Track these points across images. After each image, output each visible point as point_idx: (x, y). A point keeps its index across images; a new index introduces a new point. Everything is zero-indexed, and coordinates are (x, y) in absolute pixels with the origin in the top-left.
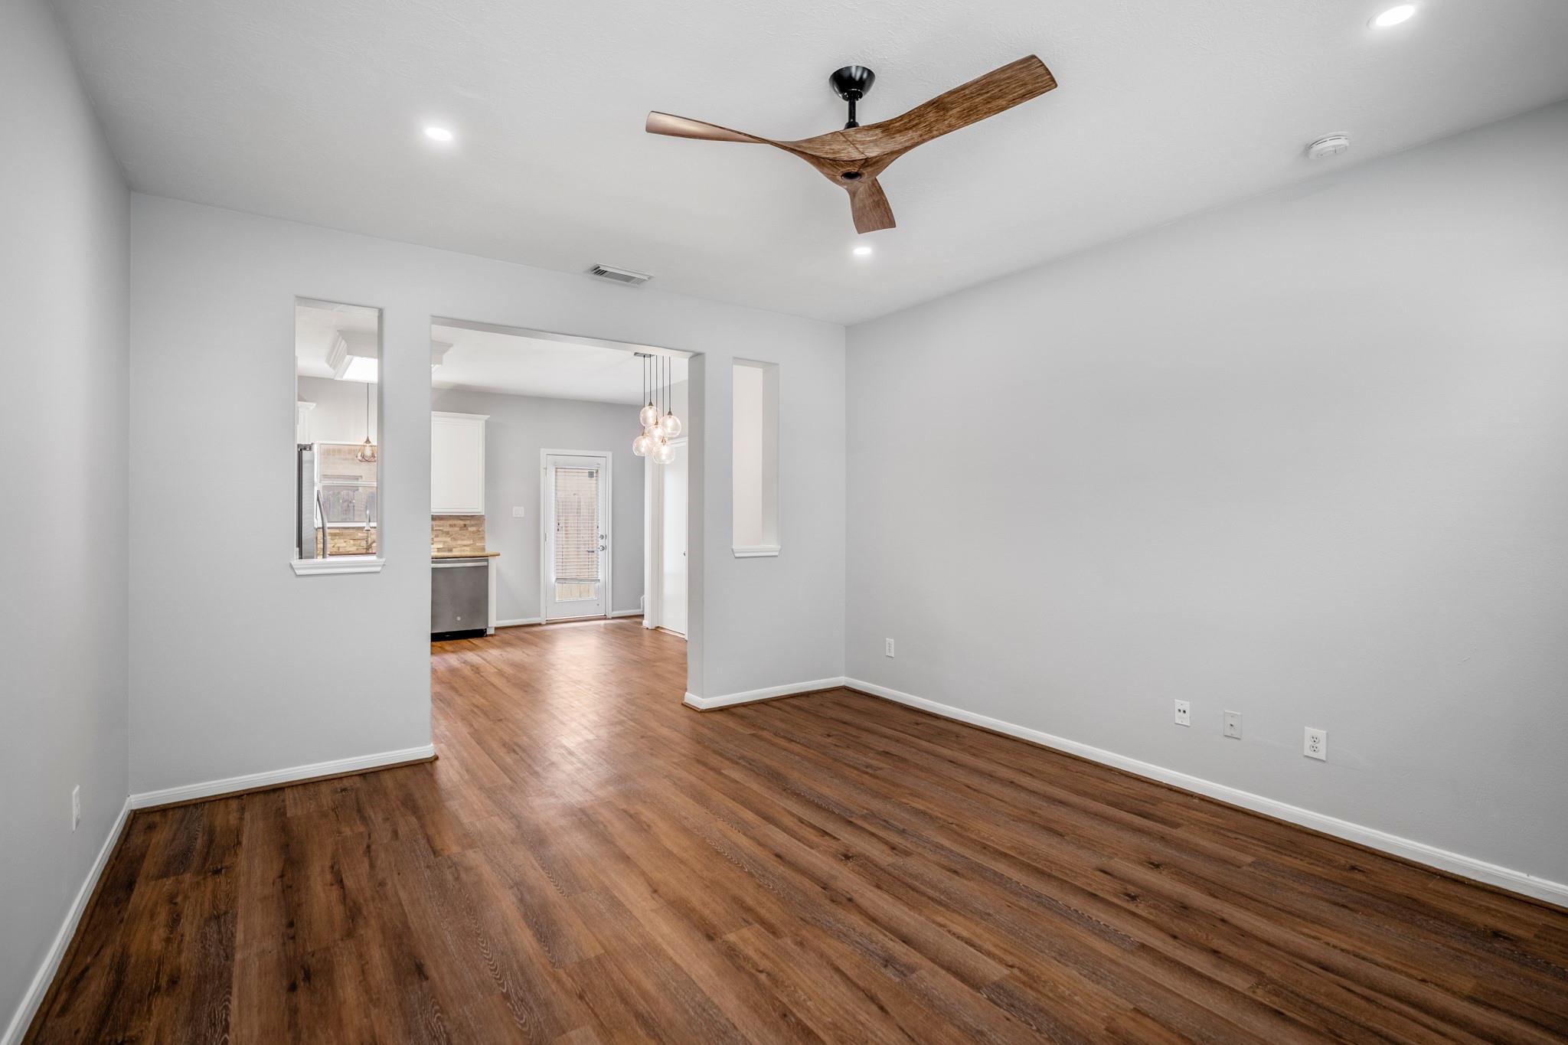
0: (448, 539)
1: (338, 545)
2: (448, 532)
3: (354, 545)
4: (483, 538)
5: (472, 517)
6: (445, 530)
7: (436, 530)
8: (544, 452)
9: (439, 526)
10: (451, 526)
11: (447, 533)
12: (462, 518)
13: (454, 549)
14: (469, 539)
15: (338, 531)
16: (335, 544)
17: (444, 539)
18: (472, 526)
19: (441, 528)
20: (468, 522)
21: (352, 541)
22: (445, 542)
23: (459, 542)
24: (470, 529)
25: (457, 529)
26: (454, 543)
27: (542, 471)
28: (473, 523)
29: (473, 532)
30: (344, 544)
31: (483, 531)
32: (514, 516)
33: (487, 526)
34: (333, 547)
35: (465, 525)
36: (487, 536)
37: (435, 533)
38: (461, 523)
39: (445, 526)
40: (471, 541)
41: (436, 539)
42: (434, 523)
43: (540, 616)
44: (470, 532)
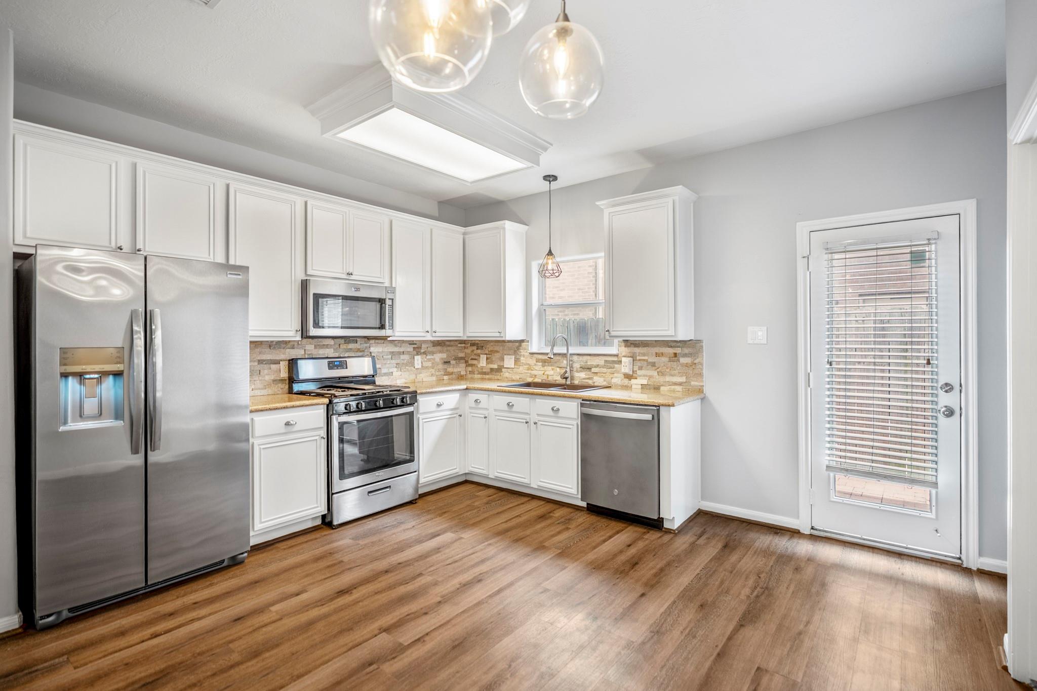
0: (655, 373)
1: (546, 373)
2: (655, 363)
4: (700, 375)
5: (685, 344)
6: (650, 360)
7: (640, 360)
8: (802, 228)
9: (644, 355)
10: (657, 355)
11: (653, 364)
12: (673, 344)
13: (662, 388)
14: (681, 374)
15: (547, 357)
16: (545, 371)
17: (649, 373)
18: (685, 355)
19: (646, 358)
20: (678, 350)
21: (558, 369)
22: (650, 377)
23: (668, 379)
24: (683, 360)
25: (665, 359)
26: (661, 379)
27: (801, 264)
28: (686, 351)
29: (687, 365)
30: (551, 373)
31: (702, 364)
32: (750, 341)
33: (705, 358)
34: (544, 374)
35: (675, 355)
36: (705, 372)
37: (639, 364)
38: (671, 351)
39: (649, 355)
40: (683, 379)
41: (639, 372)
42: (637, 350)
43: (797, 517)
44: (682, 365)
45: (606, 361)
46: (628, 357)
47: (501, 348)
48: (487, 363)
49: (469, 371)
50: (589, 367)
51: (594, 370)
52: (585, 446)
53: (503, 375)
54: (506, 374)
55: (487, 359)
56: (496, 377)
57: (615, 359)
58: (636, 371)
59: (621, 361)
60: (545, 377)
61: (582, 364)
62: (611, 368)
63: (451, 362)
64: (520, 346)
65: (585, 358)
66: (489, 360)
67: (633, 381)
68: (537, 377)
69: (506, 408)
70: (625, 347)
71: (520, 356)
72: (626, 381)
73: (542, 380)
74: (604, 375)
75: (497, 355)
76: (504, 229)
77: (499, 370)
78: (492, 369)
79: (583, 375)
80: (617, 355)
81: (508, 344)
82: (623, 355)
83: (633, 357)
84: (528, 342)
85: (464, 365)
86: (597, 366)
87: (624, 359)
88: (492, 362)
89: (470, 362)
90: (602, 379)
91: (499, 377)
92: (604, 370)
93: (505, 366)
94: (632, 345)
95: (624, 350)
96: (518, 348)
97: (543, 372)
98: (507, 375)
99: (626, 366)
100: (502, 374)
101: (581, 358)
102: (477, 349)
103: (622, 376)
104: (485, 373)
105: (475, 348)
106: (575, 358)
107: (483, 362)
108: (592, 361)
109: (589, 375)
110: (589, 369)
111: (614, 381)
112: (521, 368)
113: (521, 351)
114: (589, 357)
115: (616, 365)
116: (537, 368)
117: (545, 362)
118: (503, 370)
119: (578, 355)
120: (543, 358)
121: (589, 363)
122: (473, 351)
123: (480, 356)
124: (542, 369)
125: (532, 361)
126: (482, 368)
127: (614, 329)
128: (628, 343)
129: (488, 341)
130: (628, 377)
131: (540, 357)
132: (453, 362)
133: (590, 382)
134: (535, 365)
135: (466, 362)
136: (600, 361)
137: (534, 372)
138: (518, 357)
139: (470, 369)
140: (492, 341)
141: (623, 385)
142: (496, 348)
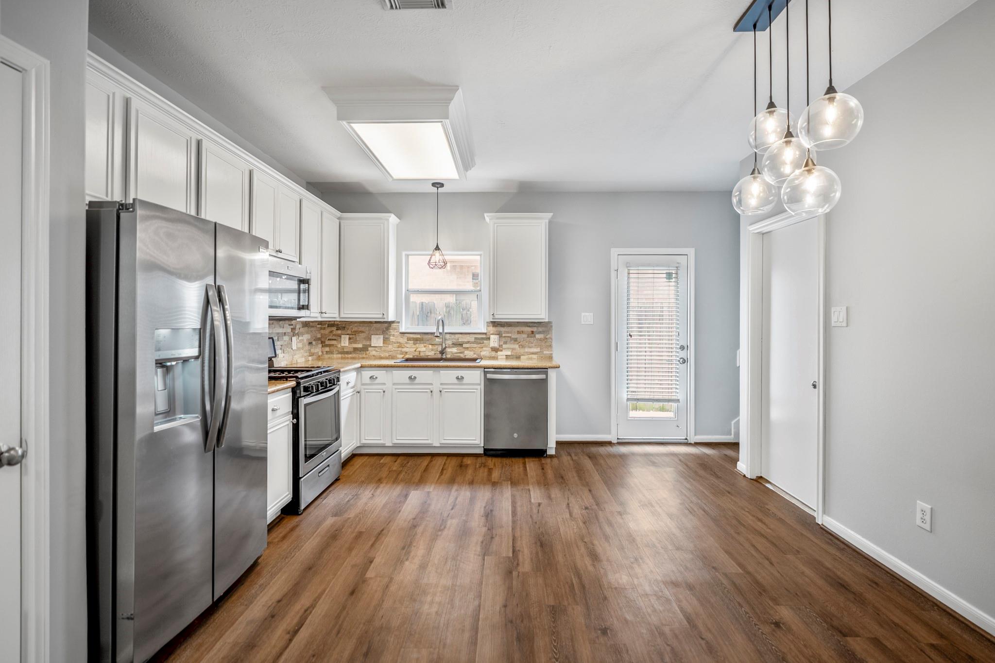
0: (516, 346)
1: (418, 350)
2: (517, 338)
3: (432, 350)
4: (551, 346)
5: (539, 324)
6: (512, 337)
7: (505, 337)
8: (614, 252)
9: (508, 332)
10: (519, 332)
11: (516, 340)
12: (531, 325)
13: (522, 357)
14: (536, 346)
15: (419, 336)
16: (417, 348)
17: (512, 346)
18: (540, 333)
19: (510, 335)
20: (535, 329)
21: (430, 346)
22: (513, 349)
23: (527, 350)
24: (538, 336)
25: (525, 336)
26: (522, 351)
27: (613, 274)
28: (540, 329)
29: (540, 340)
30: (424, 349)
31: (551, 339)
32: (583, 323)
33: (554, 334)
34: (415, 351)
35: (533, 332)
36: (554, 344)
37: (504, 339)
38: (529, 329)
39: (513, 333)
40: (538, 350)
41: (504, 346)
42: (502, 329)
43: (610, 433)
44: (537, 339)
45: (476, 338)
46: (495, 334)
47: (367, 328)
48: (350, 343)
49: (326, 352)
50: (461, 343)
51: (464, 346)
52: (488, 404)
53: (369, 353)
54: (372, 352)
55: (350, 339)
56: (361, 356)
57: (484, 336)
58: (502, 345)
59: (489, 339)
60: (417, 354)
61: (454, 341)
62: (481, 344)
63: (313, 343)
64: (390, 326)
65: (457, 336)
66: (351, 340)
67: (499, 353)
68: (408, 353)
69: (408, 381)
70: (493, 327)
71: (390, 335)
72: (493, 354)
73: (414, 356)
74: (474, 349)
75: (362, 335)
76: (388, 220)
77: (365, 349)
78: (355, 349)
79: (454, 350)
80: (486, 334)
81: (375, 324)
82: (491, 333)
83: (499, 334)
84: (399, 322)
85: (320, 346)
86: (468, 342)
87: (492, 337)
88: (355, 342)
89: (327, 342)
90: (472, 353)
91: (364, 356)
92: (475, 345)
93: (372, 346)
94: (499, 325)
95: (492, 329)
96: (388, 329)
97: (414, 349)
98: (374, 353)
99: (494, 341)
100: (367, 352)
101: (453, 336)
102: (337, 330)
103: (490, 349)
104: (348, 353)
105: (334, 329)
106: (448, 336)
107: (345, 342)
108: (462, 339)
109: (460, 350)
110: (461, 345)
111: (483, 353)
112: (390, 347)
113: (391, 331)
114: (460, 335)
115: (485, 341)
116: (408, 345)
117: (417, 340)
118: (369, 349)
119: (450, 333)
120: (415, 337)
121: (460, 341)
122: (331, 332)
123: (341, 337)
124: (414, 346)
125: (403, 340)
126: (343, 348)
127: (498, 313)
128: (495, 324)
129: (351, 322)
130: (495, 350)
131: (412, 336)
132: (314, 343)
133: (462, 356)
134: (406, 343)
135: (322, 342)
136: (471, 338)
137: (405, 350)
138: (387, 336)
139: (327, 349)
140: (356, 322)
141: (491, 357)
142: (361, 329)
